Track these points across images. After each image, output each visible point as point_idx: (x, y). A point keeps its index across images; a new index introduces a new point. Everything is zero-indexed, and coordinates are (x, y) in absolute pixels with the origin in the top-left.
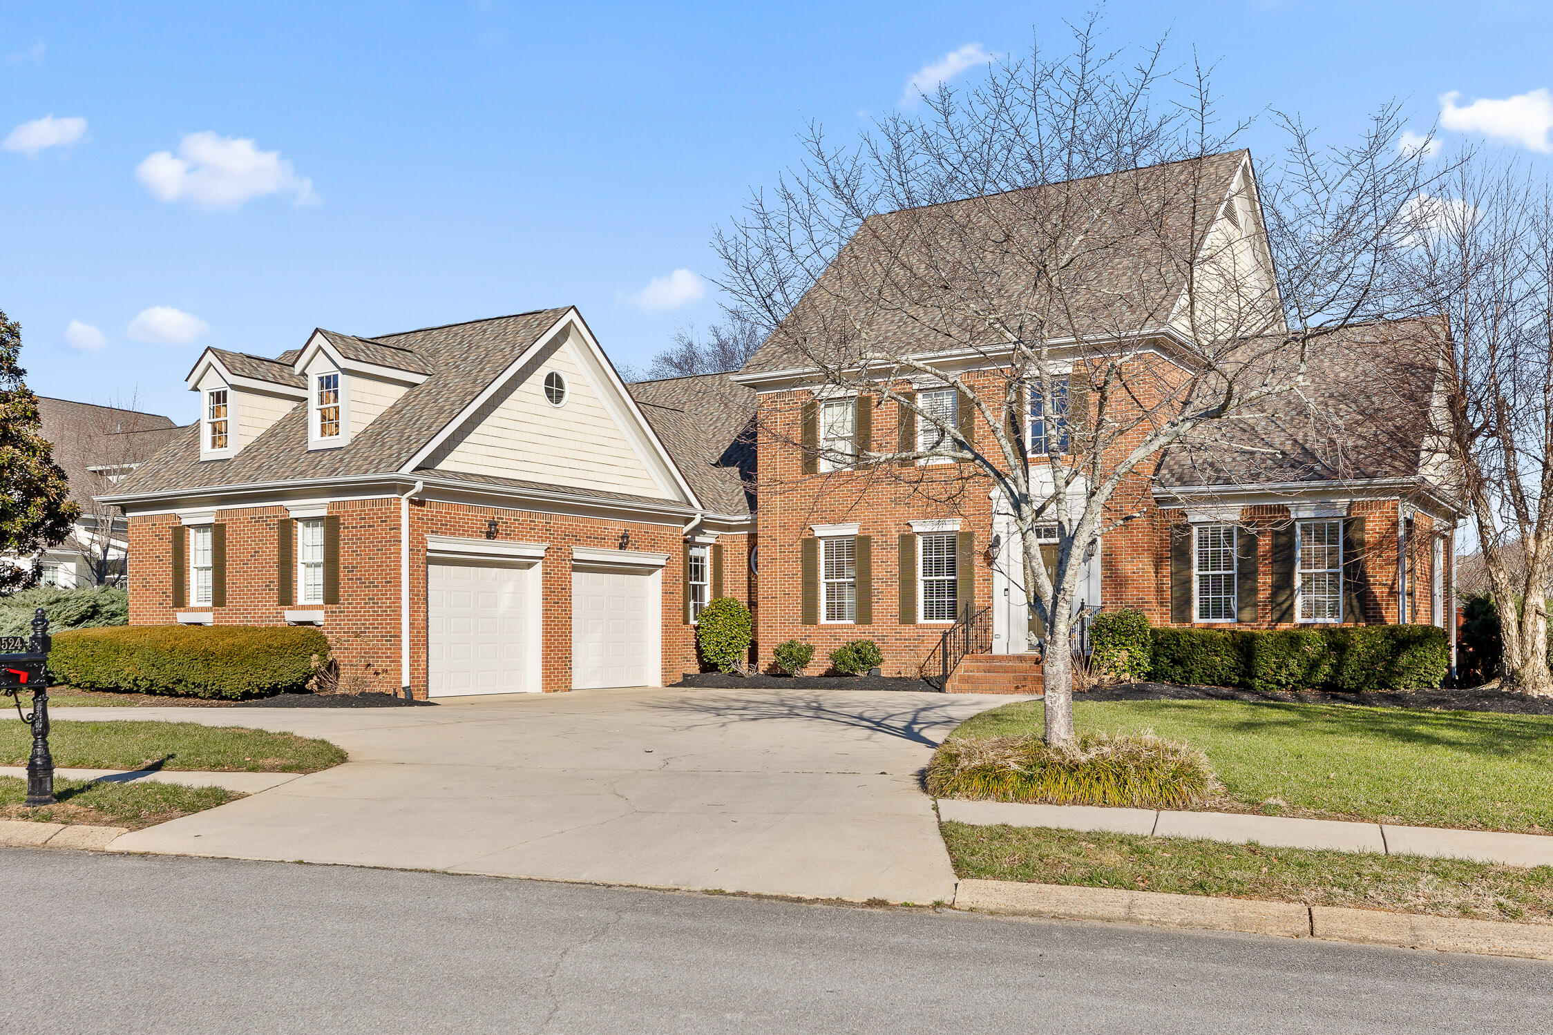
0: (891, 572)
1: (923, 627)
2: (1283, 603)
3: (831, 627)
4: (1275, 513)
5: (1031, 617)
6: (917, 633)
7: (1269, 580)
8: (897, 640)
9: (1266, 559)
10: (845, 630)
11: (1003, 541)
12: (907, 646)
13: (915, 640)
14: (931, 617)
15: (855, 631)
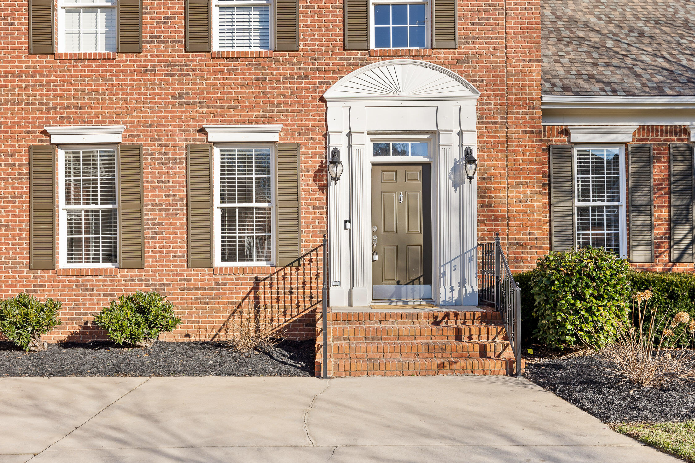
0: (174, 195)
1: (223, 272)
2: (681, 241)
3: (79, 273)
4: (671, 135)
5: (376, 258)
6: (214, 279)
7: (665, 213)
8: (184, 289)
9: (661, 189)
10: (101, 277)
11: (343, 157)
12: (199, 299)
13: (212, 289)
14: (232, 258)
15: (118, 277)
